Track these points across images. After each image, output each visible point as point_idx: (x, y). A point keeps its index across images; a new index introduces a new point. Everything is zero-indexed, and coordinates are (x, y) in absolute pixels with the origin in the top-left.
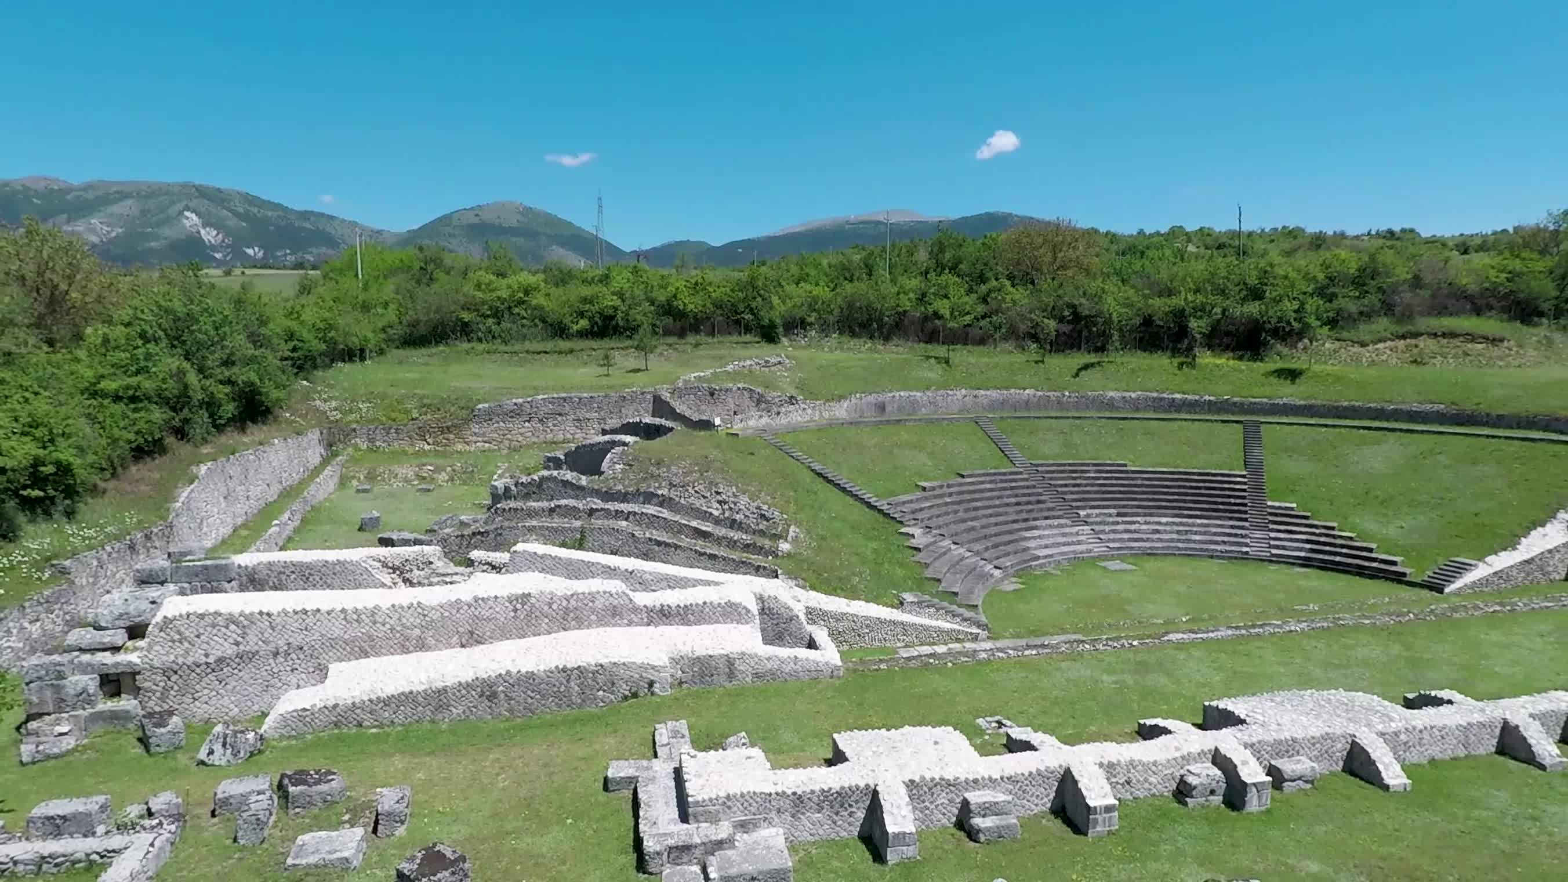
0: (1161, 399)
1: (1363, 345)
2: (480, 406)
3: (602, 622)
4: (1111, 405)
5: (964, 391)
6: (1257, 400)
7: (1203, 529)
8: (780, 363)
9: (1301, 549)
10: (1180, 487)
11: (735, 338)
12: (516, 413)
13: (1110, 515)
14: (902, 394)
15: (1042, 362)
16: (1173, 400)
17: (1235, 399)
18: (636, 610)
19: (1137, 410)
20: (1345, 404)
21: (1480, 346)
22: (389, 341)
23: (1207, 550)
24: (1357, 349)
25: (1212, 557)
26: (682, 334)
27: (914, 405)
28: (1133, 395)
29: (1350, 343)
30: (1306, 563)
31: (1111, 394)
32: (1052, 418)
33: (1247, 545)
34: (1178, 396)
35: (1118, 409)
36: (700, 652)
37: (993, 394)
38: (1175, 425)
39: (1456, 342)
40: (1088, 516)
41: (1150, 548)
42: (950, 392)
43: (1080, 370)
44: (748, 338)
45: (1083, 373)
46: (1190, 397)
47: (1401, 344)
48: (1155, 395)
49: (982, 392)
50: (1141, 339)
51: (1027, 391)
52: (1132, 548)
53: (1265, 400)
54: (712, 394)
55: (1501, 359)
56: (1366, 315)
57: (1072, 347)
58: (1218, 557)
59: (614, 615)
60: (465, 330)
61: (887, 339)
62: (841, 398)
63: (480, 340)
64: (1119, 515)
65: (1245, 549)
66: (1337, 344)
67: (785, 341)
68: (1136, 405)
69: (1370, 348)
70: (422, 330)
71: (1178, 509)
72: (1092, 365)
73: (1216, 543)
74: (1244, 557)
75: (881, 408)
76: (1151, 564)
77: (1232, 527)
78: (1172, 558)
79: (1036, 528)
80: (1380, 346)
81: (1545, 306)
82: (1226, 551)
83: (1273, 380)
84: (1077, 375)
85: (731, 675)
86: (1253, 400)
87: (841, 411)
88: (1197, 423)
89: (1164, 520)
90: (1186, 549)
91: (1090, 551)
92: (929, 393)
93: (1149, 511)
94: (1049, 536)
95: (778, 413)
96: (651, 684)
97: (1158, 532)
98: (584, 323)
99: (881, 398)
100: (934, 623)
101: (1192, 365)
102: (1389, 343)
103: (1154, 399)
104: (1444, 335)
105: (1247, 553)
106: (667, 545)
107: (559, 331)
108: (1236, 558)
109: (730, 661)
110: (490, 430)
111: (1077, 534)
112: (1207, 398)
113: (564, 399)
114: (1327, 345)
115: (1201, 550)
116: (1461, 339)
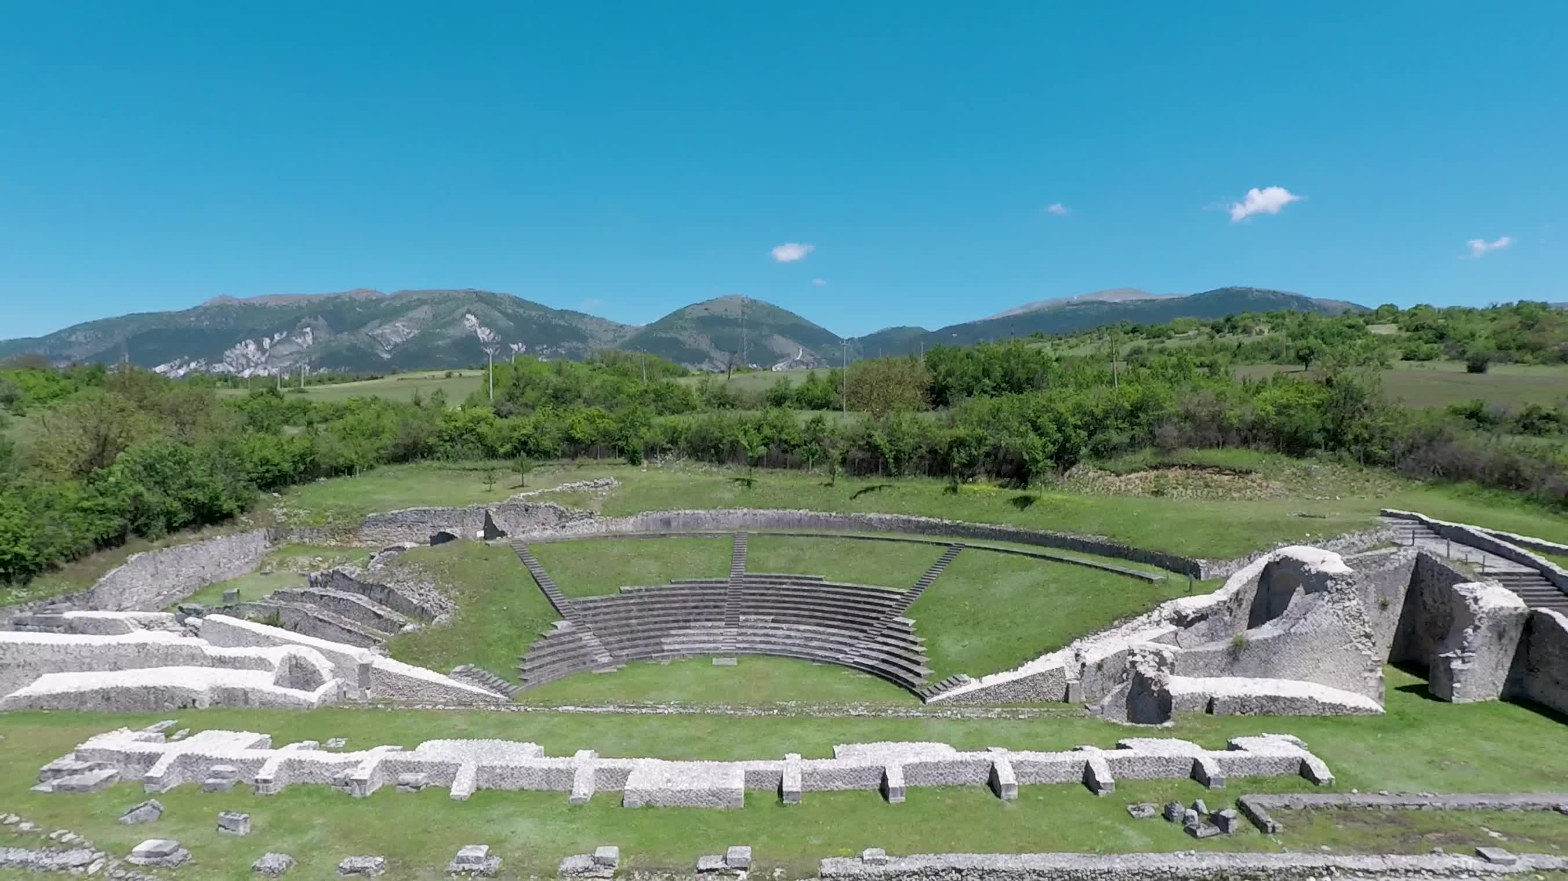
0: (909, 521)
1: (1118, 475)
2: (370, 515)
3: (186, 663)
4: (869, 525)
5: (745, 510)
6: (982, 525)
7: (824, 637)
8: (607, 484)
9: (876, 659)
10: (845, 600)
11: (611, 460)
12: (392, 521)
13: (766, 621)
14: (688, 512)
15: (830, 485)
16: (918, 522)
17: (966, 523)
18: (205, 657)
19: (891, 530)
20: (1042, 532)
21: (1227, 478)
22: (377, 460)
23: (812, 655)
24: (1112, 478)
25: (814, 660)
26: (574, 456)
27: (698, 521)
28: (888, 517)
29: (1108, 472)
30: (872, 670)
31: (872, 515)
32: (803, 535)
33: (846, 653)
34: (923, 519)
35: (874, 529)
36: (229, 685)
37: (770, 513)
38: (897, 545)
39: (1206, 475)
40: (746, 621)
41: (770, 650)
42: (732, 511)
43: (860, 493)
44: (622, 460)
45: (862, 495)
46: (932, 520)
47: (1153, 474)
48: (905, 517)
49: (762, 511)
50: (931, 466)
51: (801, 511)
52: (755, 649)
53: (988, 525)
54: (527, 510)
55: (1239, 490)
56: (1134, 444)
57: (871, 472)
58: (819, 661)
59: (193, 659)
60: (428, 452)
61: (721, 462)
62: (631, 514)
63: (438, 459)
64: (773, 621)
65: (840, 656)
66: (1100, 472)
67: (645, 463)
68: (890, 526)
69: (1122, 478)
70: (401, 451)
71: (823, 620)
72: (872, 489)
73: (825, 649)
74: (836, 663)
75: (667, 523)
76: (761, 664)
77: (851, 637)
78: (785, 659)
79: (689, 628)
80: (1133, 476)
81: (1318, 438)
82: (826, 657)
83: (1010, 506)
84: (855, 497)
85: (246, 702)
86: (978, 525)
87: (628, 525)
88: (916, 545)
89: (802, 627)
90: (797, 653)
91: (718, 649)
92: (713, 512)
93: (799, 619)
94: (694, 634)
95: (564, 527)
96: (194, 701)
97: (789, 637)
98: (508, 447)
99: (667, 515)
100: (469, 688)
101: (954, 490)
102: (1143, 474)
103: (904, 521)
104: (1193, 466)
105: (838, 659)
106: (325, 621)
107: (491, 453)
108: (830, 663)
109: (246, 693)
110: (375, 532)
111: (722, 634)
112: (946, 522)
113: (425, 511)
114: (1090, 474)
115: (808, 654)
116: (1210, 470)
